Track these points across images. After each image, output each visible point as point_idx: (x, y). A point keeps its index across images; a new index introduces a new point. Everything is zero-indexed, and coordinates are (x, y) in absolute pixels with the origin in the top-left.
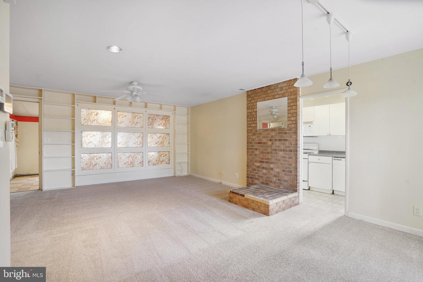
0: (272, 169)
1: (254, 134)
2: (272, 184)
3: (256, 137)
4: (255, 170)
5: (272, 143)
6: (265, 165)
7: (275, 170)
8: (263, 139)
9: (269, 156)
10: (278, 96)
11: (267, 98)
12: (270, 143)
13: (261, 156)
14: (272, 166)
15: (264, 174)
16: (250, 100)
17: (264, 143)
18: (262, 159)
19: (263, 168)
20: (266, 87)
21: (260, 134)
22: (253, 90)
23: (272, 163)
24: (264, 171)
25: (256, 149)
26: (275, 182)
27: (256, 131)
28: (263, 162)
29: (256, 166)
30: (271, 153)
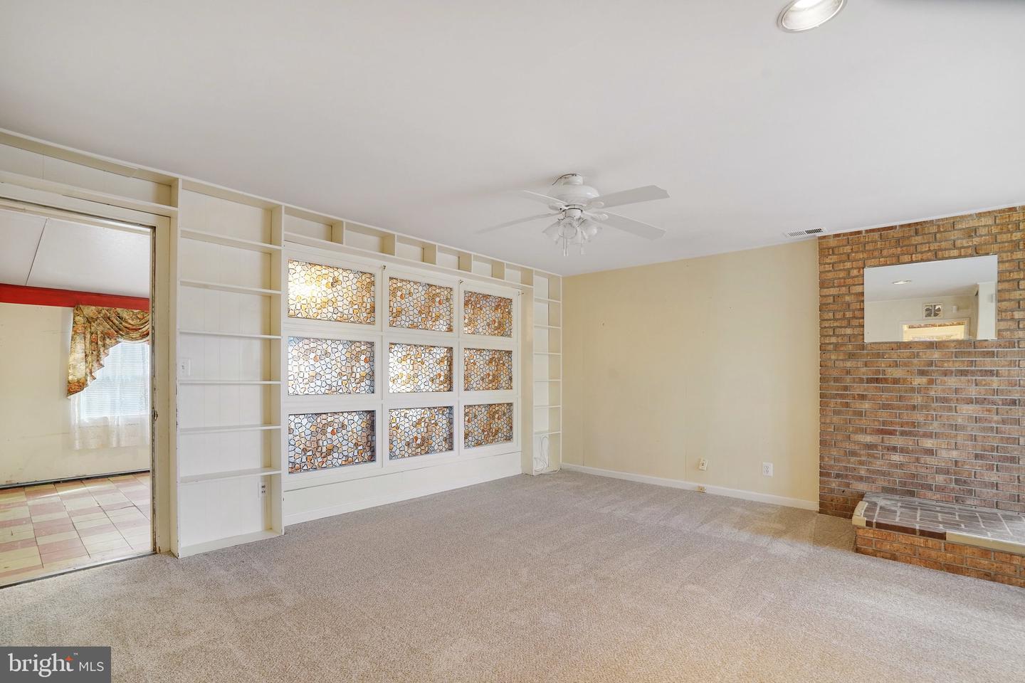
0: (930, 452)
1: (851, 356)
2: (929, 494)
3: (860, 364)
4: (853, 454)
5: (931, 382)
6: (897, 441)
7: (944, 454)
8: (889, 370)
9: (919, 417)
10: (955, 253)
11: (907, 258)
12: (919, 381)
13: (884, 415)
14: (928, 443)
15: (896, 466)
16: (832, 261)
17: (896, 381)
18: (884, 423)
19: (894, 449)
20: (902, 226)
21: (879, 355)
22: (844, 235)
23: (929, 435)
24: (896, 458)
25: (863, 397)
26: (941, 489)
27: (863, 347)
28: (892, 433)
29: (858, 443)
30: (926, 407)
